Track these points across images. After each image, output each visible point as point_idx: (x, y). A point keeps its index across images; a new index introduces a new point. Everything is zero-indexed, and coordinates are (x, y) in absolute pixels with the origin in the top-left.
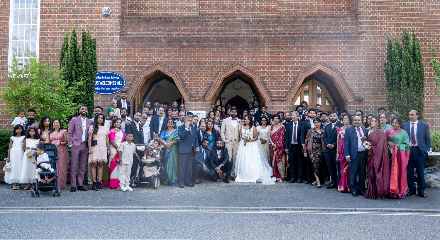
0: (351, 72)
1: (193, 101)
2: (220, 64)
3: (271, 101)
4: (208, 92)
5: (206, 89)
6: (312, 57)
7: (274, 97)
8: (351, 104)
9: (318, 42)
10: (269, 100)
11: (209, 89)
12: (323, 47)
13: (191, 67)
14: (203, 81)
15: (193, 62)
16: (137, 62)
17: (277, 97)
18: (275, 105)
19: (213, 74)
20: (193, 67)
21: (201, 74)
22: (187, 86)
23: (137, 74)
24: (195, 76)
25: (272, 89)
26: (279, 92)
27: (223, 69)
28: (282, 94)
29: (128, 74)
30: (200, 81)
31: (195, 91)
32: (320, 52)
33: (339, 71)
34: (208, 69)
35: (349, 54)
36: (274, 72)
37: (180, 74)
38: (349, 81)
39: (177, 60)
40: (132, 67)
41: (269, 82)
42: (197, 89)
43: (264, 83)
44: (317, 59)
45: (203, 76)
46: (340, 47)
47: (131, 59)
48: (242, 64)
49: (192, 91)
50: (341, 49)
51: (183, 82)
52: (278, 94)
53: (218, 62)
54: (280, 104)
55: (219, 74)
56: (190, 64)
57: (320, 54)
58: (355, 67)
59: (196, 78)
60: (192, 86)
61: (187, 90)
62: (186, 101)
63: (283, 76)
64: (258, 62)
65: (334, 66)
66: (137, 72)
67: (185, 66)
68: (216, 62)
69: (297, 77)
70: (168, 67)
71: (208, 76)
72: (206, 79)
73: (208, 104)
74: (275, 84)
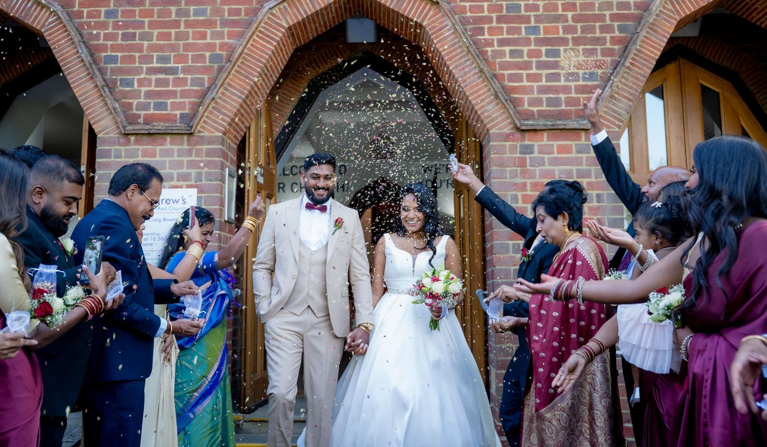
1: (136, 142)
3: (518, 135)
4: (209, 97)
5: (200, 82)
7: (530, 115)
10: (507, 130)
11: (213, 82)
14: (188, 47)
17: (542, 115)
18: (536, 154)
19: (238, 12)
21: (178, 13)
22: (114, 71)
24: (152, 25)
25: (519, 78)
26: (556, 90)
28: (569, 102)
30: (173, 48)
31: (149, 94)
37: (80, 14)
41: (502, 42)
42: (159, 83)
43: (478, 52)
45: (188, 24)
49: (137, 94)
51: (92, 51)
52: (550, 102)
54: (561, 150)
55: (266, 9)
59: (156, 32)
60: (138, 71)
61: (112, 90)
62: (105, 142)
63: (570, 14)
69: (639, 19)
71: (210, 24)
72: (204, 36)
73: (209, 153)
74: (531, 54)
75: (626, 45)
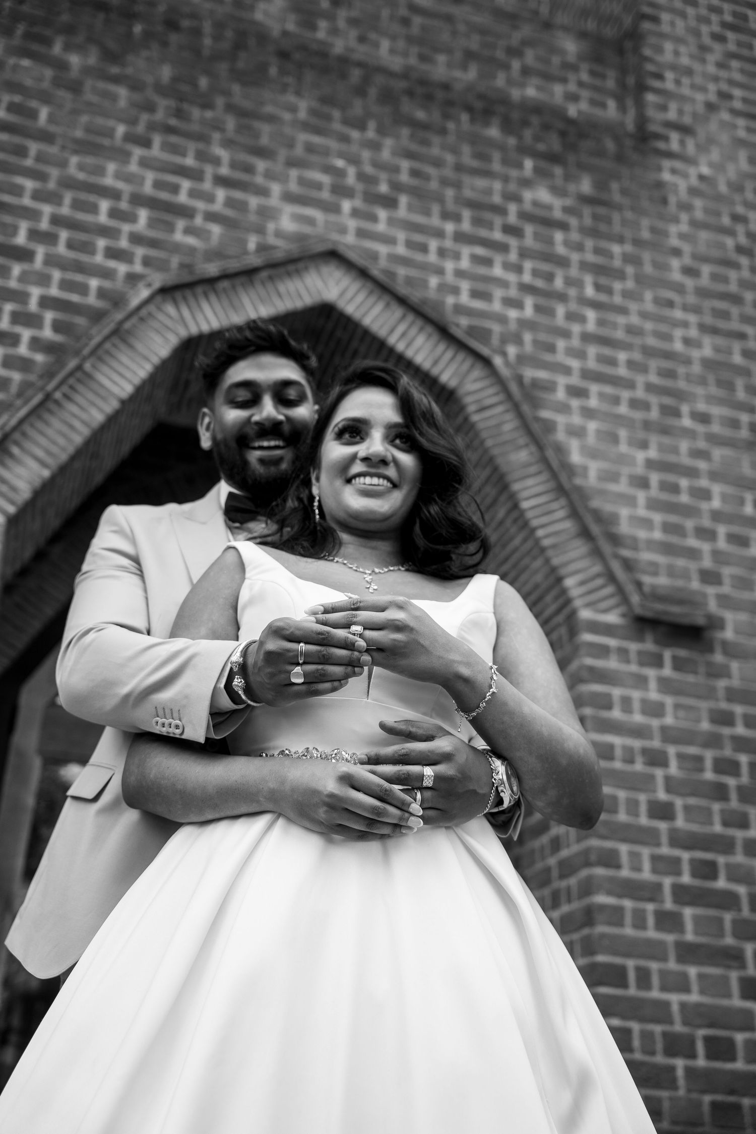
0: (599, 378)
6: (264, 192)
8: (603, 651)
9: (327, 100)
12: (375, 146)
32: (340, 173)
33: (501, 355)
38: (593, 454)
44: (311, 221)
46: (506, 179)
50: (517, 199)
57: (341, 191)
65: (459, 309)
69: (98, 316)
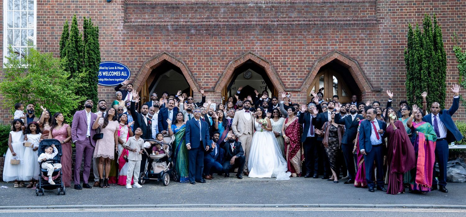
0: (369, 60)
2: (230, 53)
4: (218, 83)
5: (216, 80)
6: (328, 45)
7: (288, 88)
9: (334, 29)
11: (219, 80)
12: (340, 34)
13: (200, 56)
14: (213, 72)
15: (202, 51)
16: (143, 51)
17: (290, 88)
19: (224, 64)
20: (202, 56)
21: (210, 64)
22: (196, 77)
23: (143, 64)
24: (204, 66)
25: (285, 79)
26: (293, 82)
27: (234, 59)
28: (296, 85)
29: (133, 64)
30: (209, 72)
31: (204, 82)
32: (336, 40)
33: (357, 60)
34: (218, 59)
35: (367, 42)
36: (287, 61)
37: (188, 64)
38: (367, 71)
39: (185, 49)
40: (137, 57)
41: (282, 71)
42: (207, 80)
43: (277, 73)
44: (333, 48)
45: (213, 66)
46: (357, 34)
47: (136, 48)
48: (254, 53)
49: (202, 82)
50: (359, 37)
51: (191, 72)
52: (292, 85)
53: (229, 51)
54: (294, 95)
55: (230, 63)
56: (199, 54)
57: (337, 42)
58: (373, 55)
59: (205, 68)
60: (202, 77)
61: (196, 81)
62: (195, 93)
63: (297, 65)
64: (271, 51)
65: (352, 55)
66: (142, 62)
67: (194, 56)
68: (226, 51)
69: (312, 67)
70: (176, 56)
71: (217, 66)
72: (216, 69)
73: (218, 95)
74: (288, 74)
75: (309, 72)
